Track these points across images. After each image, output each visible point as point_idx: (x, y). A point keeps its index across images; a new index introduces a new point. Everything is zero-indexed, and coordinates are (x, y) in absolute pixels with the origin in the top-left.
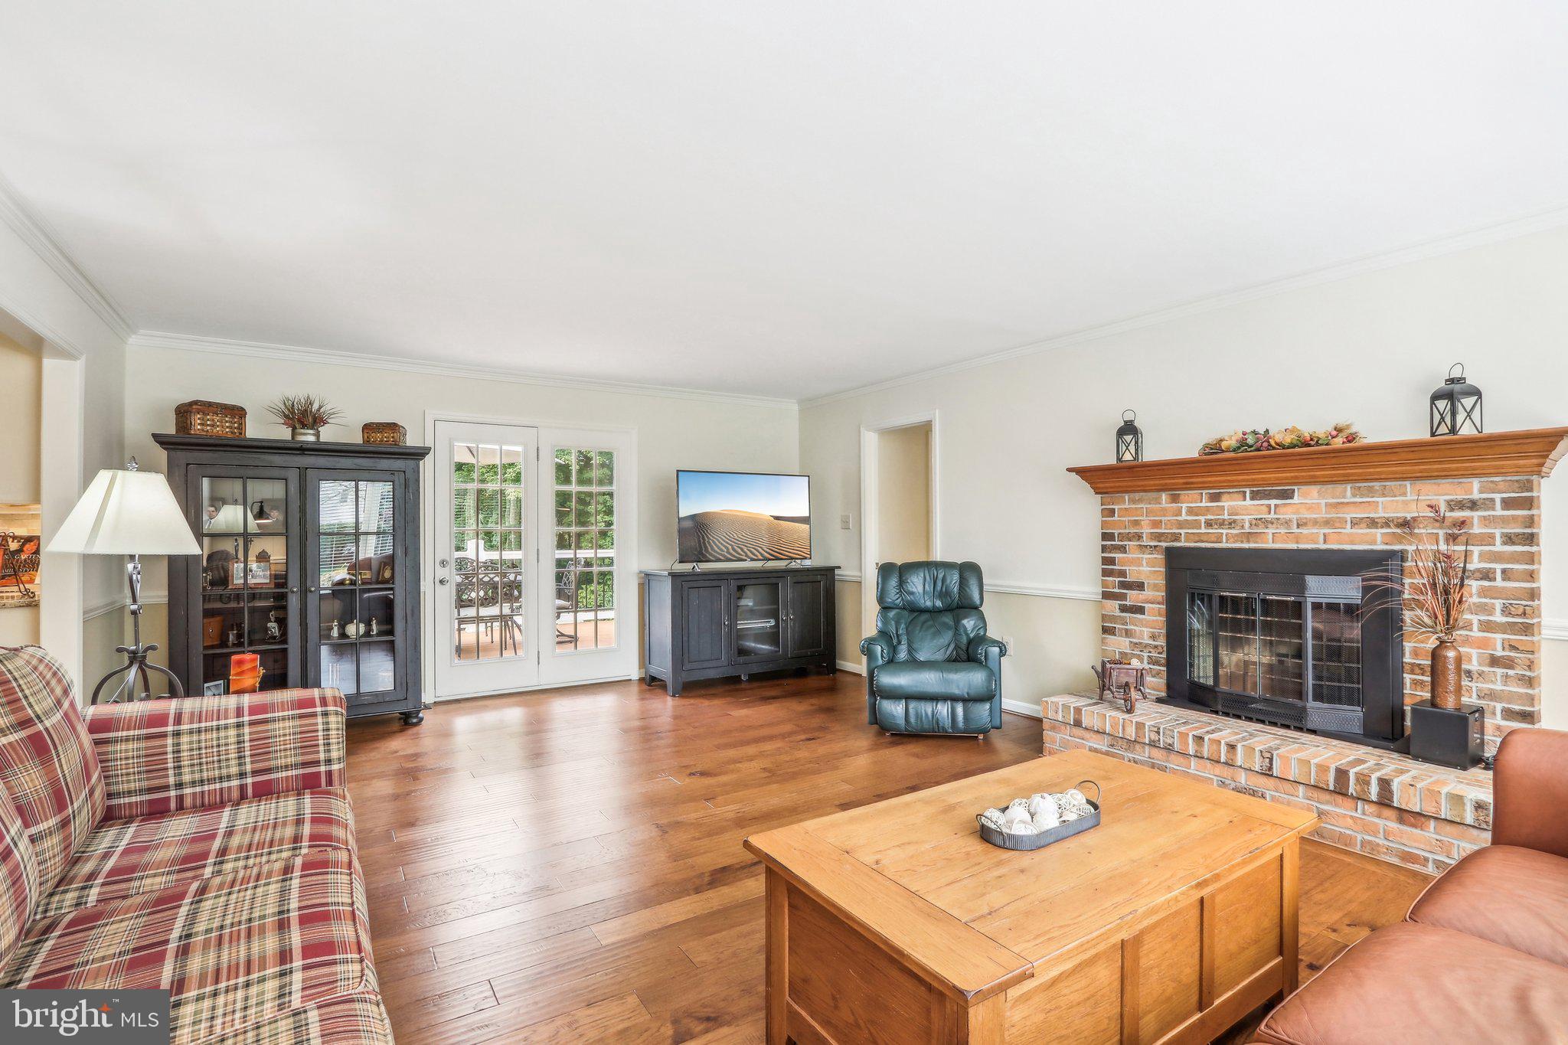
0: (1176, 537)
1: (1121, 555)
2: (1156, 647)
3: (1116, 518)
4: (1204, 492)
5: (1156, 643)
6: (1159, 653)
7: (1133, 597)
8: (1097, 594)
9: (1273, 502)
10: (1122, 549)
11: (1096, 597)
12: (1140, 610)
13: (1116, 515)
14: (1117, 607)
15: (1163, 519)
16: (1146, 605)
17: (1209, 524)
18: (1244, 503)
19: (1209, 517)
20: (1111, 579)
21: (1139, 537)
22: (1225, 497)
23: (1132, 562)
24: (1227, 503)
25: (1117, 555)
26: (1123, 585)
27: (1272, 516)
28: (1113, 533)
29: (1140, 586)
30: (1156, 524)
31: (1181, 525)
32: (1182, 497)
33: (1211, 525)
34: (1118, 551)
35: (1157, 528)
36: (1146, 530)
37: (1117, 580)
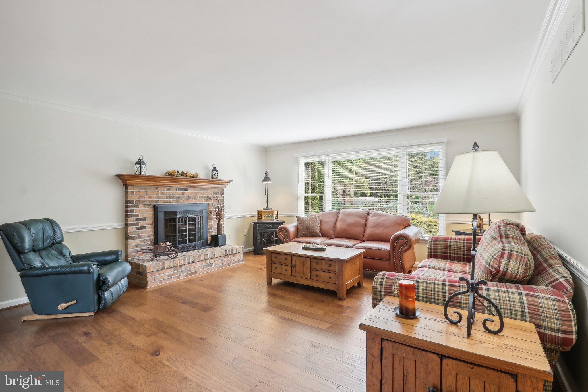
0: (157, 202)
1: (136, 209)
2: (150, 239)
3: (135, 195)
4: (166, 187)
5: (150, 238)
6: (151, 241)
7: (142, 224)
8: (122, 225)
9: (183, 191)
10: (137, 206)
11: (121, 226)
12: (144, 228)
13: (135, 194)
14: (135, 228)
15: (153, 195)
16: (146, 226)
17: (167, 197)
18: (176, 191)
19: (167, 195)
20: (132, 218)
21: (144, 201)
22: (171, 189)
23: (140, 211)
24: (173, 191)
25: (135, 209)
26: (137, 220)
27: (183, 195)
28: (133, 201)
29: (144, 219)
30: (150, 197)
31: (158, 197)
32: (159, 189)
33: (168, 198)
34: (135, 207)
35: (150, 198)
36: (147, 199)
37: (135, 218)
